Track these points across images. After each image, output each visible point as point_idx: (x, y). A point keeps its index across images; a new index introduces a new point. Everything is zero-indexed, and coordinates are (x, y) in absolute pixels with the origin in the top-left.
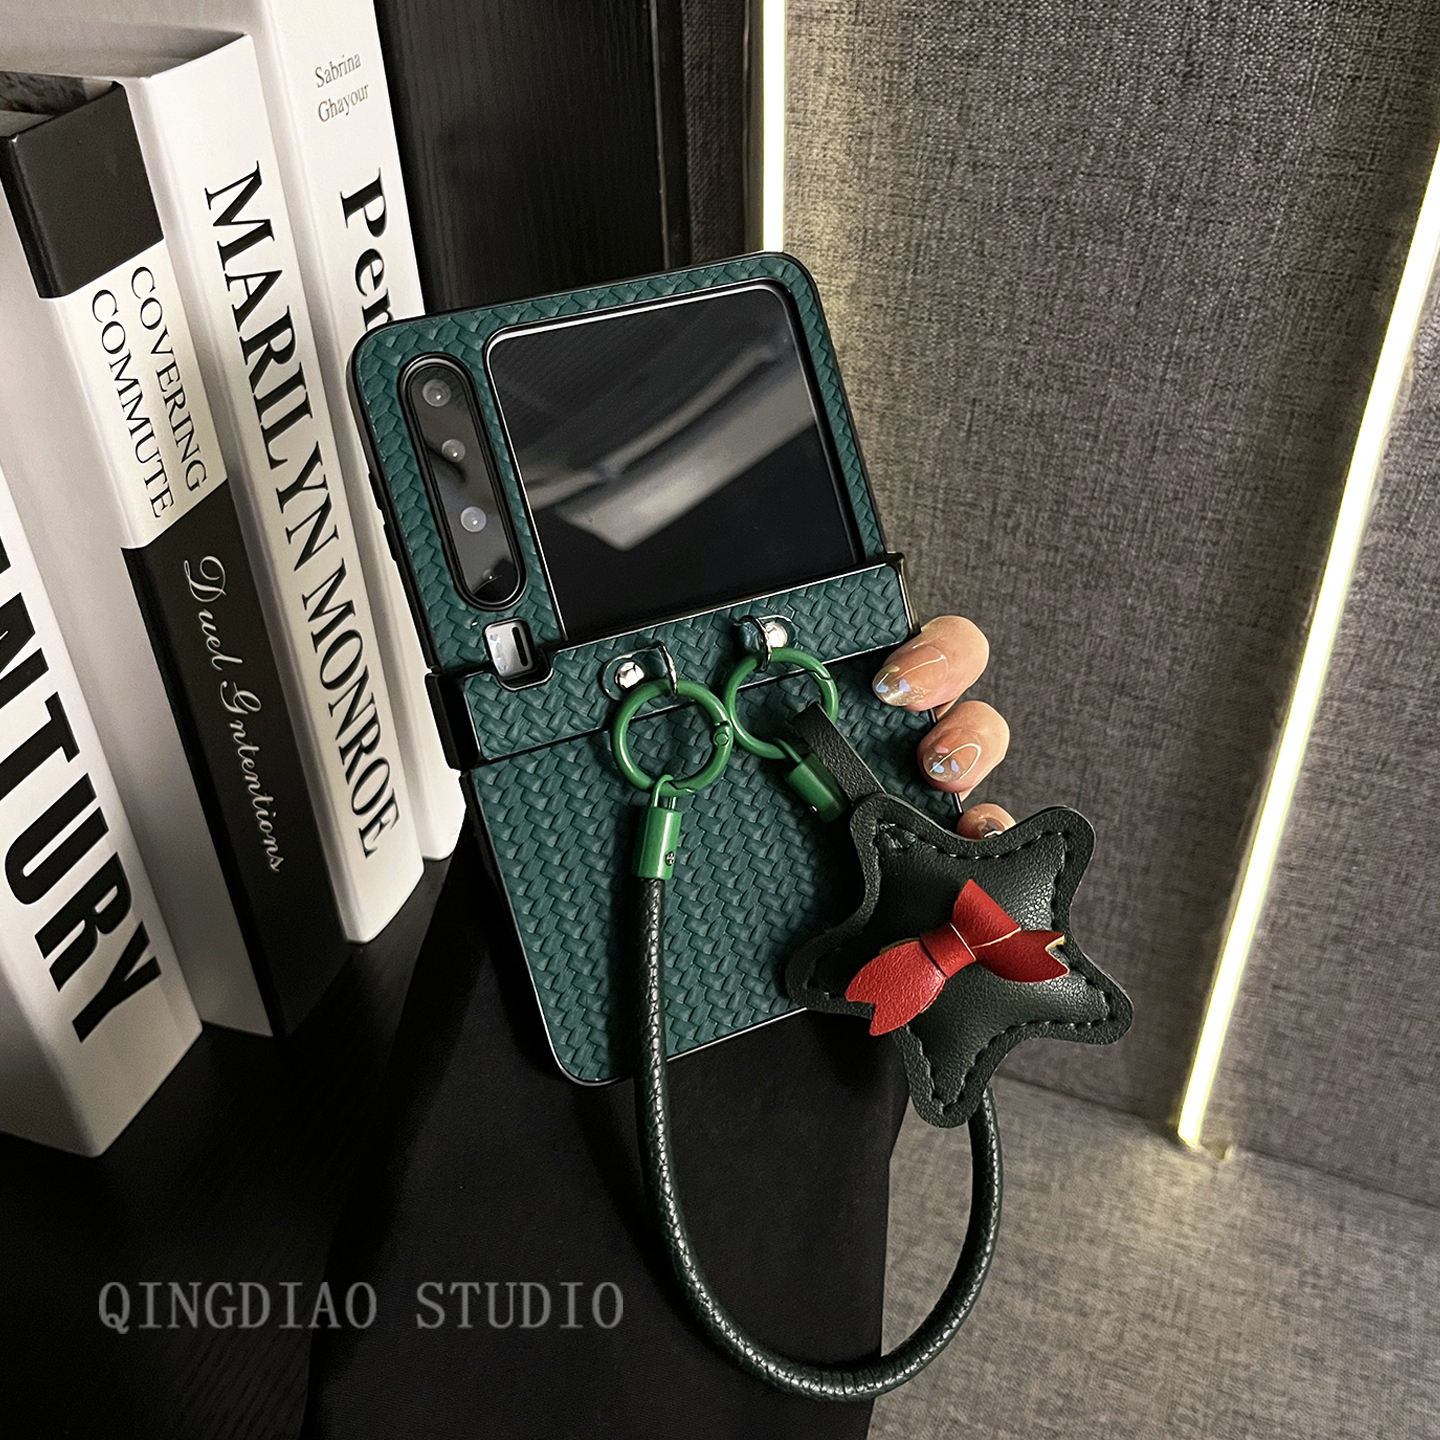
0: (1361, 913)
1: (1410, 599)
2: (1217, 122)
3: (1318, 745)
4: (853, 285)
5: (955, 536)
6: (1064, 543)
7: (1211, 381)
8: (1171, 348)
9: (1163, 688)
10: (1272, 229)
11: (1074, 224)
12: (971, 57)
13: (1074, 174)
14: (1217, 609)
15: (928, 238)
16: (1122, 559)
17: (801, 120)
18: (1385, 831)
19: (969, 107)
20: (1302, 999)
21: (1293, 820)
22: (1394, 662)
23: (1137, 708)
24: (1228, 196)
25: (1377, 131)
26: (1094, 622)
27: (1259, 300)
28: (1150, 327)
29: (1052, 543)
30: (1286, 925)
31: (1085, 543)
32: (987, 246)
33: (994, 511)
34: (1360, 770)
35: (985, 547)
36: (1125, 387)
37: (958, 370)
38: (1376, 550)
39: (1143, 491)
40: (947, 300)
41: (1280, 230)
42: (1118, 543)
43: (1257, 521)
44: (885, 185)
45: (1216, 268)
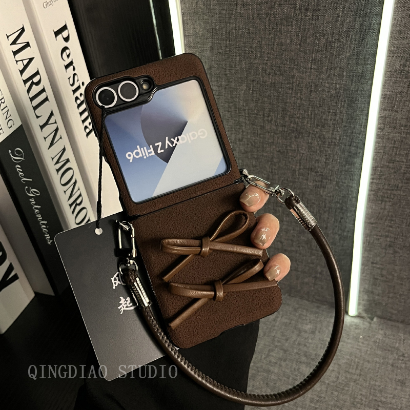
0: (396, 237)
1: (399, 133)
3: (375, 183)
4: (211, 47)
5: (253, 124)
6: (287, 124)
7: (326, 67)
8: (312, 58)
9: (324, 168)
10: (339, 16)
11: (277, 21)
13: (275, 5)
15: (232, 30)
16: (306, 127)
18: (401, 209)
20: (381, 267)
22: (396, 154)
23: (317, 175)
24: (324, 7)
26: (300, 149)
27: (338, 40)
28: (305, 52)
29: (283, 124)
30: (373, 242)
31: (293, 123)
32: (251, 31)
33: (264, 115)
34: (390, 190)
35: (262, 127)
36: (299, 72)
37: (247, 71)
38: (386, 118)
39: (309, 105)
40: (240, 49)
41: (342, 16)
42: (304, 123)
43: (346, 112)
44: (217, 14)
45: (323, 31)
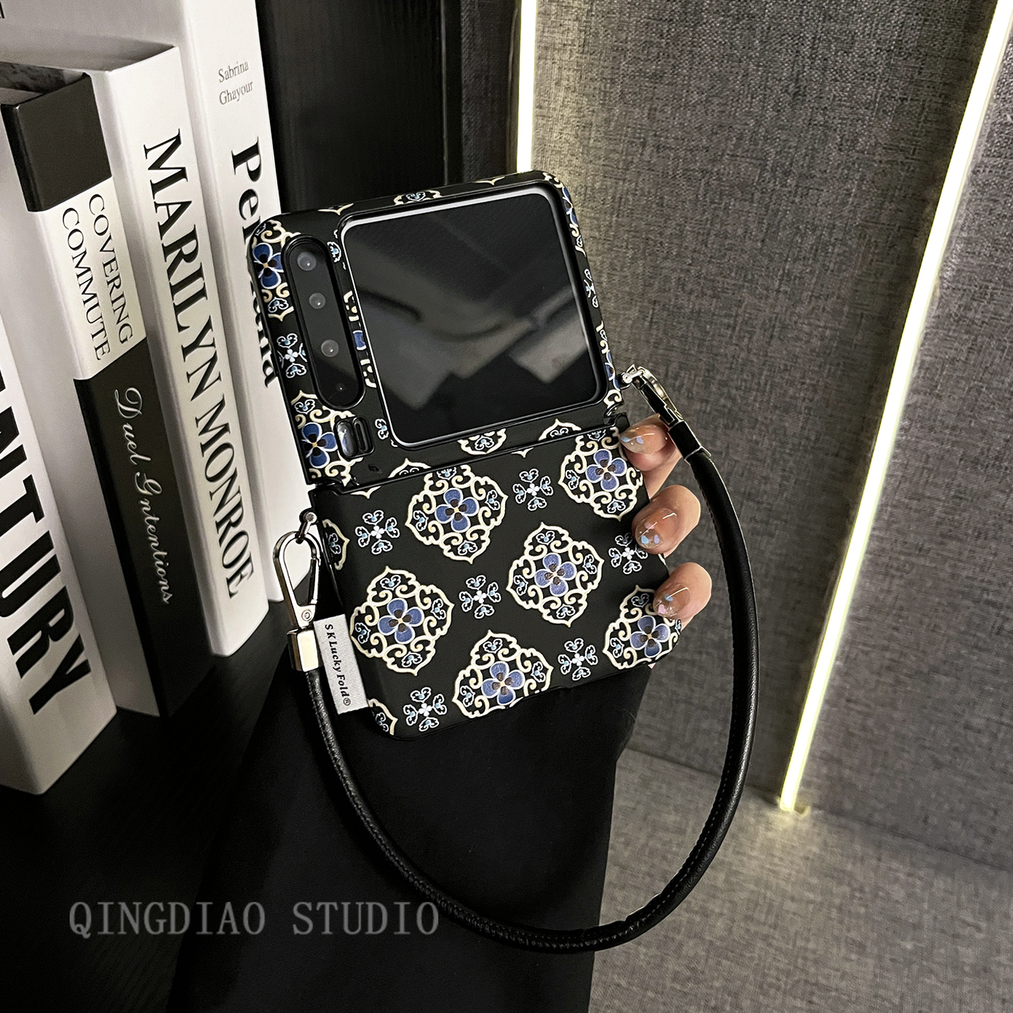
0: (905, 651)
1: (938, 440)
2: (815, 125)
3: (877, 537)
6: (711, 399)
7: (810, 293)
8: (784, 270)
9: (776, 496)
10: (849, 195)
11: (722, 188)
12: (656, 77)
13: (722, 155)
14: (812, 445)
15: (627, 194)
16: (750, 409)
17: (545, 114)
18: (921, 596)
19: (656, 109)
20: (866, 710)
21: (860, 587)
22: (927, 481)
23: (758, 509)
24: (822, 173)
25: (917, 134)
26: (731, 451)
27: (841, 240)
28: (770, 256)
29: (705, 397)
30: (855, 659)
31: (726, 398)
32: (665, 201)
33: (666, 375)
34: (905, 554)
36: (752, 292)
37: (645, 281)
38: (916, 408)
39: (764, 364)
40: (638, 235)
41: (855, 196)
42: (746, 399)
43: (839, 386)
44: (600, 159)
45: (814, 219)
